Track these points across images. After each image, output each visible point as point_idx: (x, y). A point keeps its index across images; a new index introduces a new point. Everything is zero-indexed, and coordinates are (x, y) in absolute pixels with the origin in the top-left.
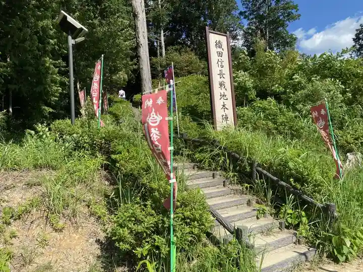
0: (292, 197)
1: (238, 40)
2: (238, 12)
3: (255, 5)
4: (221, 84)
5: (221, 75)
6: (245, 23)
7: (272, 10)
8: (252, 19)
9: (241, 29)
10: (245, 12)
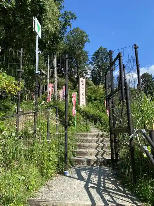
0: (99, 121)
1: (88, 74)
2: (89, 62)
3: (97, 60)
4: (82, 94)
5: (82, 91)
6: (92, 67)
7: (104, 64)
8: (95, 66)
9: (90, 70)
10: (93, 62)
